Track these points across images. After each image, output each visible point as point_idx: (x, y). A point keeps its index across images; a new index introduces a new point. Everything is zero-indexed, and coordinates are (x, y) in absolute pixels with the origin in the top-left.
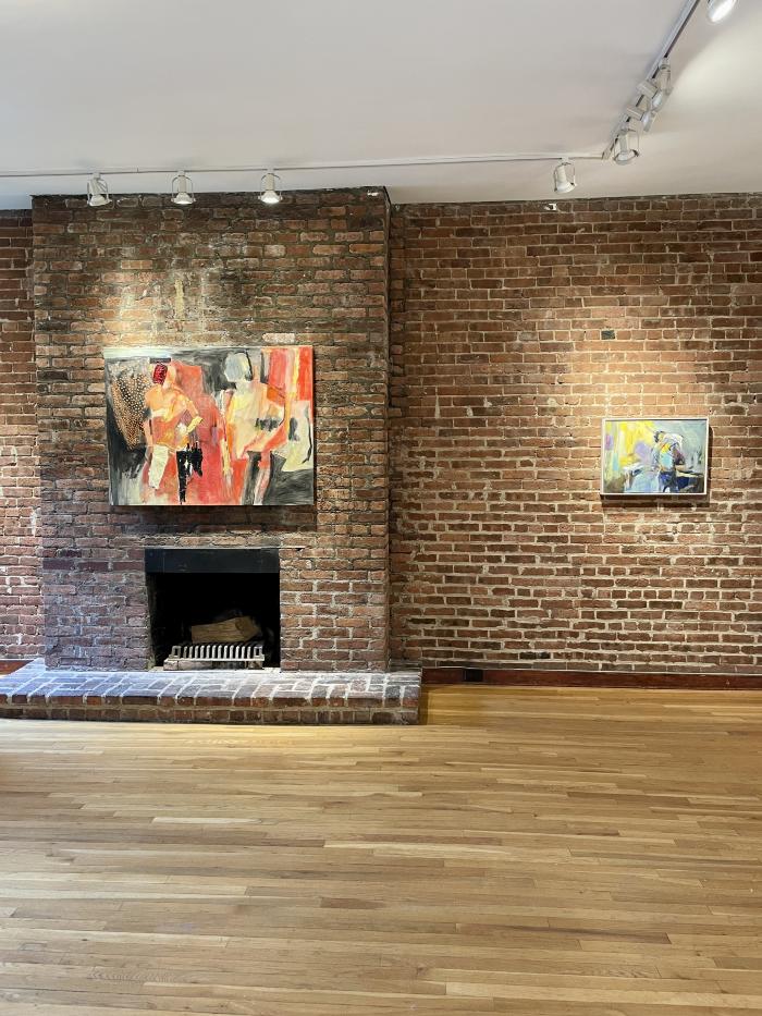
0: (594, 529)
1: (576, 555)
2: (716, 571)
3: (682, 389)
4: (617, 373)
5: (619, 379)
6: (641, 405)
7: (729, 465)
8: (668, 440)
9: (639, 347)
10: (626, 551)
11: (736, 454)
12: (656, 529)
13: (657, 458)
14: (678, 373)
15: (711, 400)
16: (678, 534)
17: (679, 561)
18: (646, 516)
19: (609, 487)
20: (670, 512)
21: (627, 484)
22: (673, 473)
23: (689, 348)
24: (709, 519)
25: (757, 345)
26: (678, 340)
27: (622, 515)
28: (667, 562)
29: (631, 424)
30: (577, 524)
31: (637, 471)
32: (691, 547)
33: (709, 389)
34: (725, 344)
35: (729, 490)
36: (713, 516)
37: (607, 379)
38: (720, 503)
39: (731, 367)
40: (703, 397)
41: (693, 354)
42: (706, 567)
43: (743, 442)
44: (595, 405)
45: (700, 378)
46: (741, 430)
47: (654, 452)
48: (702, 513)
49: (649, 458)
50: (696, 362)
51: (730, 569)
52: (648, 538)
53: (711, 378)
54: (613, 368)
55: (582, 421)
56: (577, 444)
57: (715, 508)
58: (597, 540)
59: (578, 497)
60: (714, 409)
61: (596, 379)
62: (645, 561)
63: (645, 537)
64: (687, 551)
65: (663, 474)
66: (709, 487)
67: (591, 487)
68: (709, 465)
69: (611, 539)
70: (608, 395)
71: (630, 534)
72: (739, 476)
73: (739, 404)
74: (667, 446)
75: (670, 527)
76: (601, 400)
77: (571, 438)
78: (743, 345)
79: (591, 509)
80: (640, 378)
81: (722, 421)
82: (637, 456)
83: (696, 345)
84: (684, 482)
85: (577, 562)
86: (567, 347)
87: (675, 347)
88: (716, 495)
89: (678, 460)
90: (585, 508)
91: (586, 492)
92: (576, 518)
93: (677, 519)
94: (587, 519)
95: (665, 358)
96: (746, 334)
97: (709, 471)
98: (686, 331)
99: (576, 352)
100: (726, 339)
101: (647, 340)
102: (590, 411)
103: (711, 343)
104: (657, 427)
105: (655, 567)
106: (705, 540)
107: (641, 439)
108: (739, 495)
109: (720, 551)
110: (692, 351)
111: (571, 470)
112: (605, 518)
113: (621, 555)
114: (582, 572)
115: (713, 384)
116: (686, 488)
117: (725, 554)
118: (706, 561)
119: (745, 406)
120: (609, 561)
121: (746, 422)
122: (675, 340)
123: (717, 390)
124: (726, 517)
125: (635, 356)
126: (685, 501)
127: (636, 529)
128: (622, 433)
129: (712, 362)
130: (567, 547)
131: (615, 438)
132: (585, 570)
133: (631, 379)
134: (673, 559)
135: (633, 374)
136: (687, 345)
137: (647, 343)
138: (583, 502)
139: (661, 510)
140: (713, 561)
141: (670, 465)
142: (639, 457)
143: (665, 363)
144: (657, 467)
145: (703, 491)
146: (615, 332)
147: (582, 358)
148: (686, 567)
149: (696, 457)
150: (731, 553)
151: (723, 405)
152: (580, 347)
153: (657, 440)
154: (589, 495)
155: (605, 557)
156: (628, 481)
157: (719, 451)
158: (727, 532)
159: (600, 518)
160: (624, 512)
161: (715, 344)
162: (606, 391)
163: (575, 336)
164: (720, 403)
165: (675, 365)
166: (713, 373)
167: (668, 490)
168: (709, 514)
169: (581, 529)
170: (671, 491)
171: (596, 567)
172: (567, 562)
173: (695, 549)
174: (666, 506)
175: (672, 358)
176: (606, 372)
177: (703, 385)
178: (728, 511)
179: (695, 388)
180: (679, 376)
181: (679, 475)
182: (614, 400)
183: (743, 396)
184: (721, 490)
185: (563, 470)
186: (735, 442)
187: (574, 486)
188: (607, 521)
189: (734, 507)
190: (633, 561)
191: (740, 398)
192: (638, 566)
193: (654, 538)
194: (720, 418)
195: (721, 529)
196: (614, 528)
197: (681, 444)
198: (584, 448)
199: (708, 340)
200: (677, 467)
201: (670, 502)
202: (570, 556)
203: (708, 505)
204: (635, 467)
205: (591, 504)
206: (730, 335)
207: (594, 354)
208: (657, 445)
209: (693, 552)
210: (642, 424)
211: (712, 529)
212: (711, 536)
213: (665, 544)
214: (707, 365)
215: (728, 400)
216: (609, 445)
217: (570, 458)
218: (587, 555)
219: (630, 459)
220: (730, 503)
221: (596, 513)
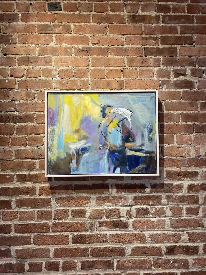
0: (42, 215)
1: (20, 248)
2: (175, 261)
3: (131, 62)
4: (65, 45)
5: (67, 52)
6: (90, 78)
7: (181, 141)
8: (116, 115)
9: (86, 20)
10: (77, 240)
11: (188, 129)
12: (109, 213)
13: (105, 134)
14: (126, 46)
15: (161, 74)
16: (133, 219)
17: (135, 251)
18: (98, 199)
19: (54, 168)
20: (123, 194)
21: (73, 164)
22: (122, 151)
23: (136, 22)
24: (164, 201)
25: (201, 20)
26: (125, 13)
27: (73, 198)
28: (121, 252)
29: (75, 97)
30: (22, 210)
31: (85, 150)
32: (147, 233)
33: (157, 63)
34: (171, 18)
35: (183, 169)
36: (168, 198)
37: (54, 51)
38: (175, 183)
39: (178, 41)
40: (152, 71)
41: (141, 27)
42: (164, 257)
43: (194, 118)
44: (42, 78)
45: (148, 52)
46: (192, 105)
47: (101, 128)
48: (156, 194)
49: (97, 135)
50: (144, 36)
51: (190, 259)
52: (101, 225)
53: (159, 52)
54: (60, 40)
55: (28, 95)
56: (22, 119)
57: (170, 189)
58: (45, 228)
59: (23, 179)
60: (164, 83)
61: (43, 51)
62: (97, 253)
63: (97, 224)
64: (142, 239)
65: (112, 153)
66: (162, 165)
67: (37, 167)
68: (161, 141)
69: (58, 227)
70: (56, 68)
71: (80, 220)
72: (193, 154)
73: (188, 78)
74: (116, 121)
75: (123, 210)
76: (47, 73)
77: (17, 113)
78: (189, 19)
79: (38, 192)
80: (87, 51)
81: (172, 96)
82: (83, 133)
83: (143, 19)
84: (134, 162)
85: (21, 255)
86: (13, 18)
87: (121, 20)
88: (170, 175)
89: (128, 137)
90: (31, 191)
91: (32, 173)
92: (21, 203)
93: (130, 201)
94: (33, 203)
95: (112, 32)
96: (191, 9)
97: (161, 149)
98: (132, 5)
99: (21, 23)
100: (172, 14)
101: (93, 13)
102: (37, 84)
103: (157, 17)
104: (104, 100)
105: (108, 259)
106: (160, 225)
107: (87, 114)
108: (194, 175)
109: (177, 238)
110: (139, 24)
111: (18, 148)
112: (53, 202)
113: (71, 245)
114: (27, 268)
115: (161, 58)
116: (138, 168)
117: (183, 241)
118: (164, 250)
119: (195, 80)
120: (59, 253)
121: (197, 96)
122: (121, 14)
123: (165, 64)
124: (182, 199)
125: (82, 28)
126: (138, 182)
127: (88, 214)
128: (66, 106)
129: (159, 36)
130: (11, 238)
131: (58, 113)
132: (30, 265)
133: (80, 52)
134: (129, 249)
135: (80, 47)
136: (134, 19)
137: (94, 16)
138: (29, 185)
139: (113, 192)
140: (171, 250)
141: (119, 142)
142: (85, 134)
143: (112, 36)
144: (105, 145)
145: (155, 172)
146: (62, 4)
147: (27, 30)
148: (143, 258)
149: (146, 133)
150: (190, 240)
151: (172, 79)
152: (26, 18)
153: (104, 115)
154: (35, 176)
155: (52, 248)
156: (74, 161)
157: (170, 127)
158: (185, 216)
159: (47, 203)
160: (75, 195)
161: (161, 17)
162: (53, 64)
163: (21, 7)
164: (169, 76)
165: (123, 38)
166: (161, 46)
167: (118, 170)
168: (163, 195)
169: (27, 216)
170: (122, 171)
171: (43, 262)
172: (10, 256)
173: (151, 236)
174: (119, 187)
175: (120, 31)
176: (53, 44)
177: (151, 59)
178: (184, 193)
179: (143, 61)
180: (126, 50)
181: (130, 153)
182: (62, 73)
183: (192, 70)
184: (175, 169)
185: (7, 148)
186: (187, 118)
187: (20, 167)
188: (55, 207)
189: (191, 188)
190: (84, 252)
191: (189, 72)
192: (90, 259)
193: (106, 224)
194: (170, 93)
195: (177, 212)
196: (62, 214)
197: (129, 120)
198: (30, 124)
199: (154, 14)
200: (127, 144)
201: (123, 182)
202: (14, 249)
203: (162, 185)
204: (81, 145)
205: (38, 186)
206: (175, 10)
207: (39, 26)
208: (104, 121)
209: (149, 240)
210: (87, 97)
211: (168, 212)
212: (167, 221)
213: (119, 232)
214: (155, 39)
215: (177, 74)
216: (52, 121)
217: (15, 135)
218: (33, 246)
219: (76, 136)
220: (186, 183)
221: (44, 197)
